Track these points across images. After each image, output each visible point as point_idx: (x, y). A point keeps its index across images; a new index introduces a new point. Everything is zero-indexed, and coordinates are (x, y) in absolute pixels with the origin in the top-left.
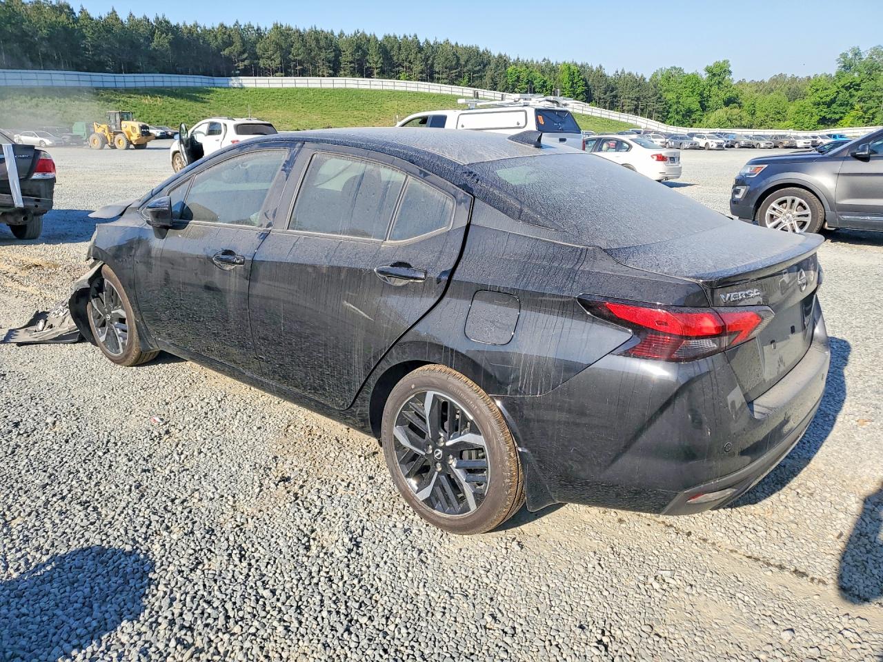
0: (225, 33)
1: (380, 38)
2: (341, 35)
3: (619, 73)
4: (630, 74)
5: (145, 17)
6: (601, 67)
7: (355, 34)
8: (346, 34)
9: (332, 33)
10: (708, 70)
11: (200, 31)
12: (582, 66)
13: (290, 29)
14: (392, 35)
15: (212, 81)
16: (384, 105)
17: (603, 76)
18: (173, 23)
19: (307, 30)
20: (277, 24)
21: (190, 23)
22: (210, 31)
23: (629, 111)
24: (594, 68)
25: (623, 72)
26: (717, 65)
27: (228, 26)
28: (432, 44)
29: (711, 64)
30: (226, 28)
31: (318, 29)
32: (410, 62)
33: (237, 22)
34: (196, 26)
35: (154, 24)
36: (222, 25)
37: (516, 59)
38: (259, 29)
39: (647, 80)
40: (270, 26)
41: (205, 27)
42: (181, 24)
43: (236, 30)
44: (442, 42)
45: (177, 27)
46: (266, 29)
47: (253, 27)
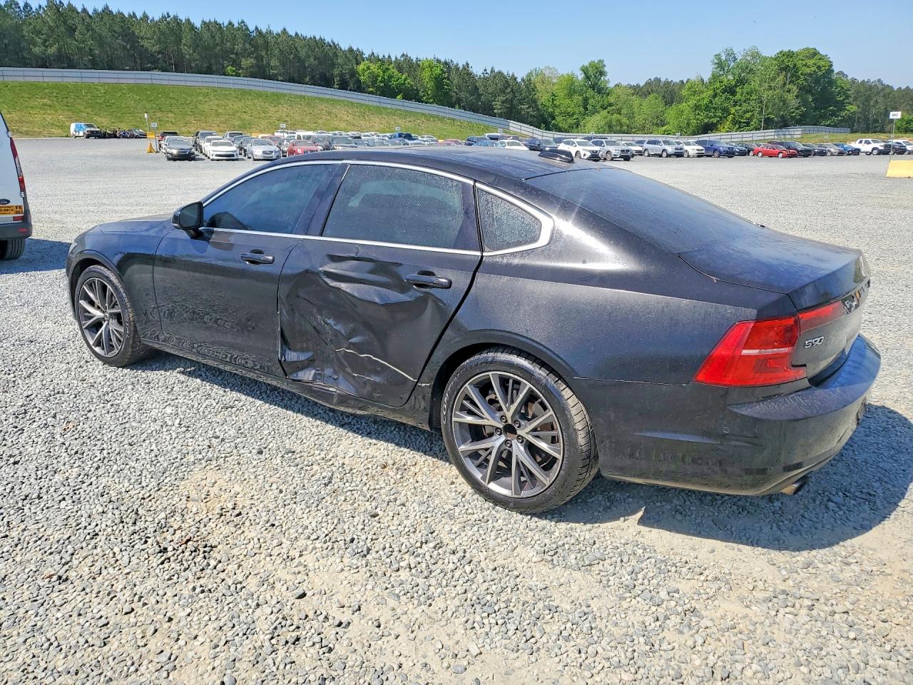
1: (198, 24)
2: (145, 17)
3: (489, 71)
4: (500, 73)
6: (468, 64)
7: (164, 17)
8: (151, 18)
9: (133, 15)
10: (585, 70)
12: (446, 63)
13: (72, 9)
14: (212, 20)
16: (200, 107)
17: (469, 74)
19: (98, 10)
23: (500, 116)
24: (461, 66)
25: (492, 71)
26: (592, 64)
28: (264, 31)
29: (586, 64)
31: (113, 9)
32: (236, 54)
37: (370, 53)
38: (26, 5)
39: (519, 80)
40: (45, 4)
44: (279, 31)
46: (40, 7)
47: (18, 4)
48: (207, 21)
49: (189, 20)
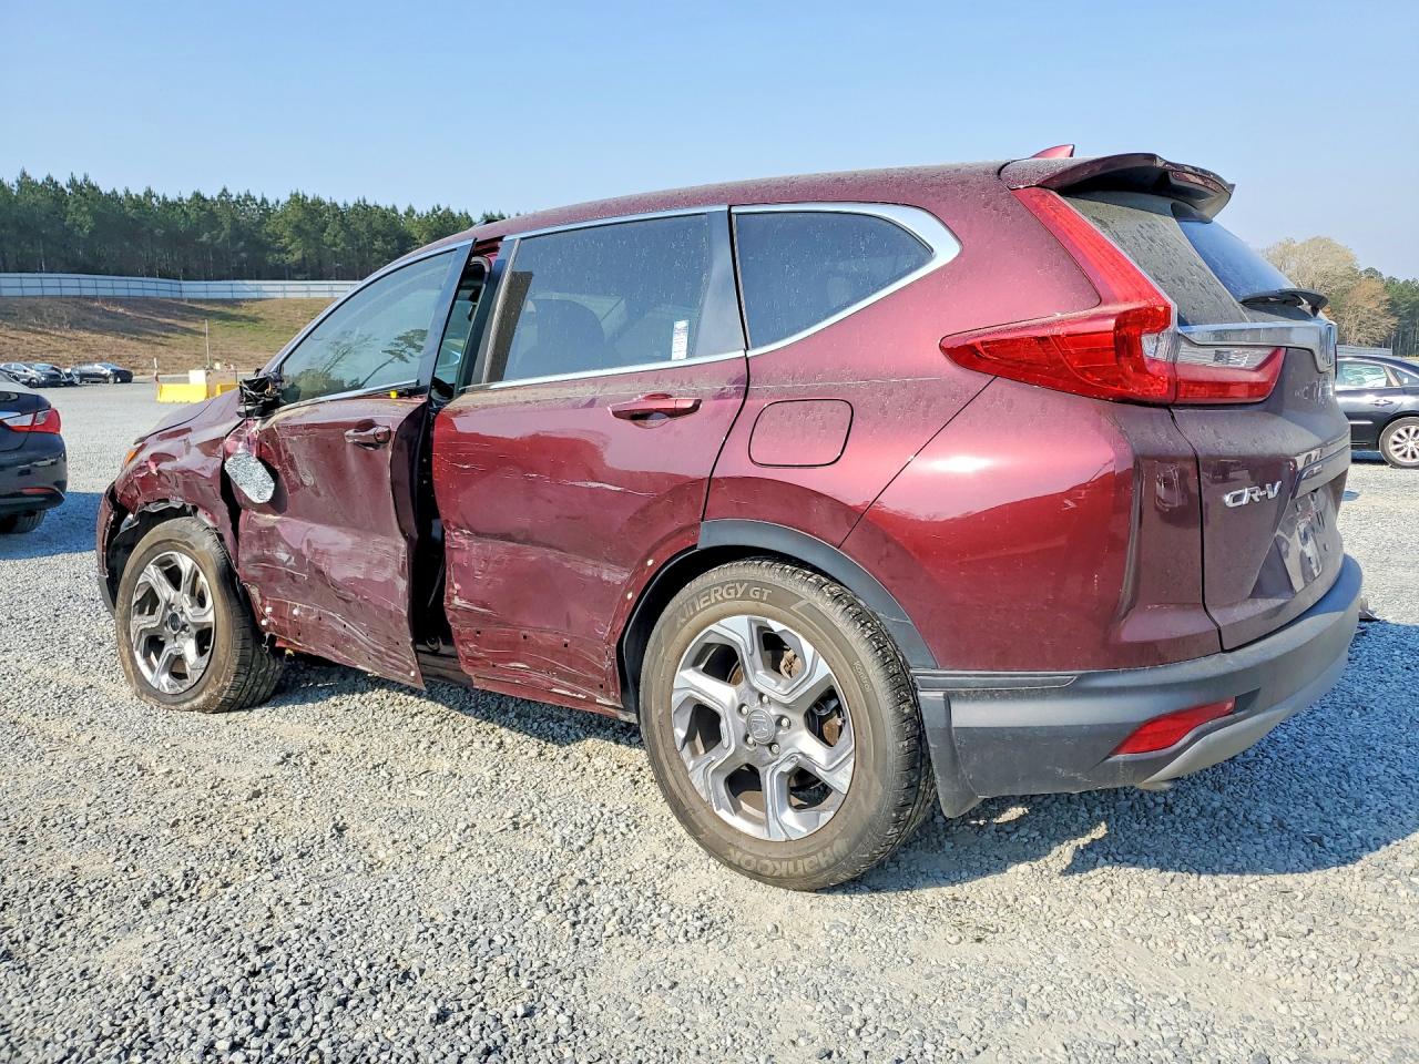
0: (202, 209)
2: (410, 212)
5: (49, 178)
7: (434, 211)
8: (418, 211)
9: (394, 210)
11: (156, 204)
13: (321, 203)
15: (177, 288)
18: (105, 189)
19: (351, 205)
20: (297, 194)
21: (138, 190)
22: (174, 205)
27: (208, 197)
30: (205, 200)
31: (370, 202)
33: (225, 190)
34: (149, 194)
35: (68, 190)
36: (197, 195)
38: (264, 201)
40: (285, 198)
41: (165, 198)
42: (121, 193)
43: (222, 203)
45: (113, 197)
46: (278, 202)
47: (254, 200)
48: (489, 214)
49: (466, 214)
